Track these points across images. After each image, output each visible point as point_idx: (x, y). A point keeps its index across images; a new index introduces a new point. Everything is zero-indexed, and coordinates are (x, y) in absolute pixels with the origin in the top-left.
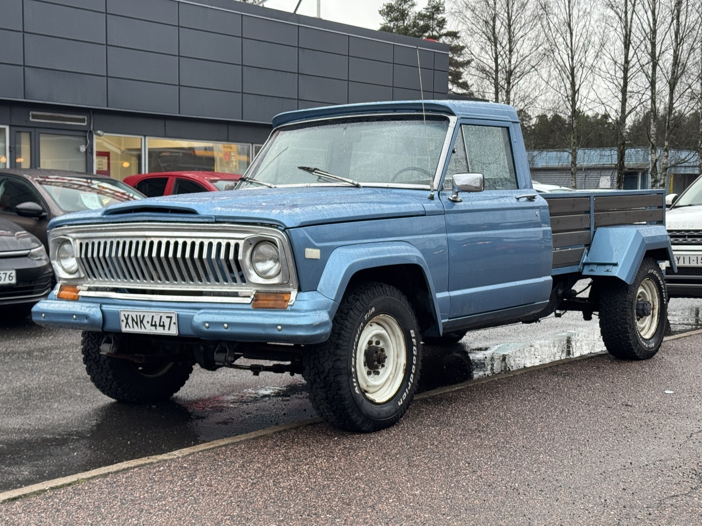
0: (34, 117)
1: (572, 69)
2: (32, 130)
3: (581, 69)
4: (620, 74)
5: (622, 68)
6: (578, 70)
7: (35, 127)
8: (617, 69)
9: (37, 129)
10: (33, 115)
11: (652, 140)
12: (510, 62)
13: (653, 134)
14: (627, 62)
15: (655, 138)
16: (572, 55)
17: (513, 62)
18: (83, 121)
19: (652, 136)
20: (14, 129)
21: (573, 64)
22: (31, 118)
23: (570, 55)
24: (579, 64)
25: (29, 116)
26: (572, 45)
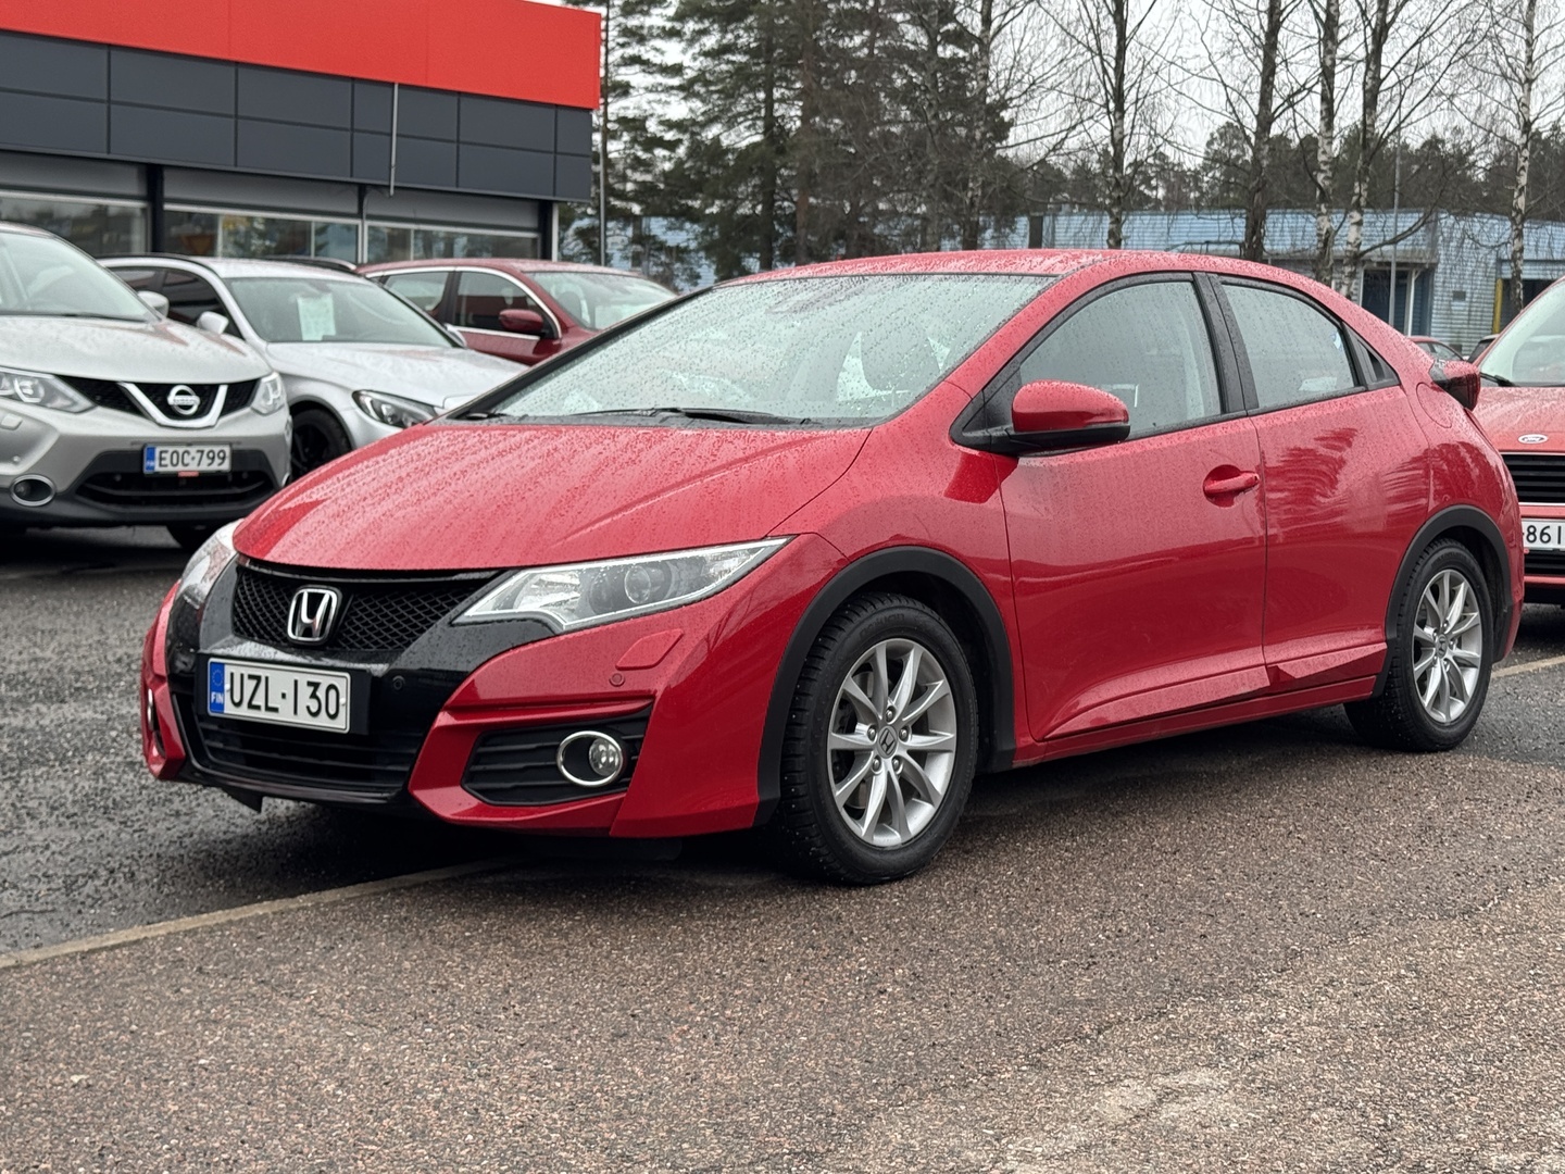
11: (1320, 178)
13: (1325, 163)
15: (1330, 174)
19: (1323, 167)
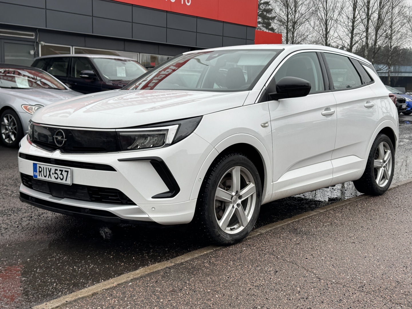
1: (326, 21)
3: (331, 21)
4: (350, 24)
5: (352, 21)
6: (329, 21)
8: (349, 21)
12: (295, 17)
13: (366, 55)
14: (354, 18)
16: (326, 13)
17: (296, 17)
18: (32, 35)
21: (327, 18)
23: (325, 14)
24: (330, 18)
26: (326, 8)
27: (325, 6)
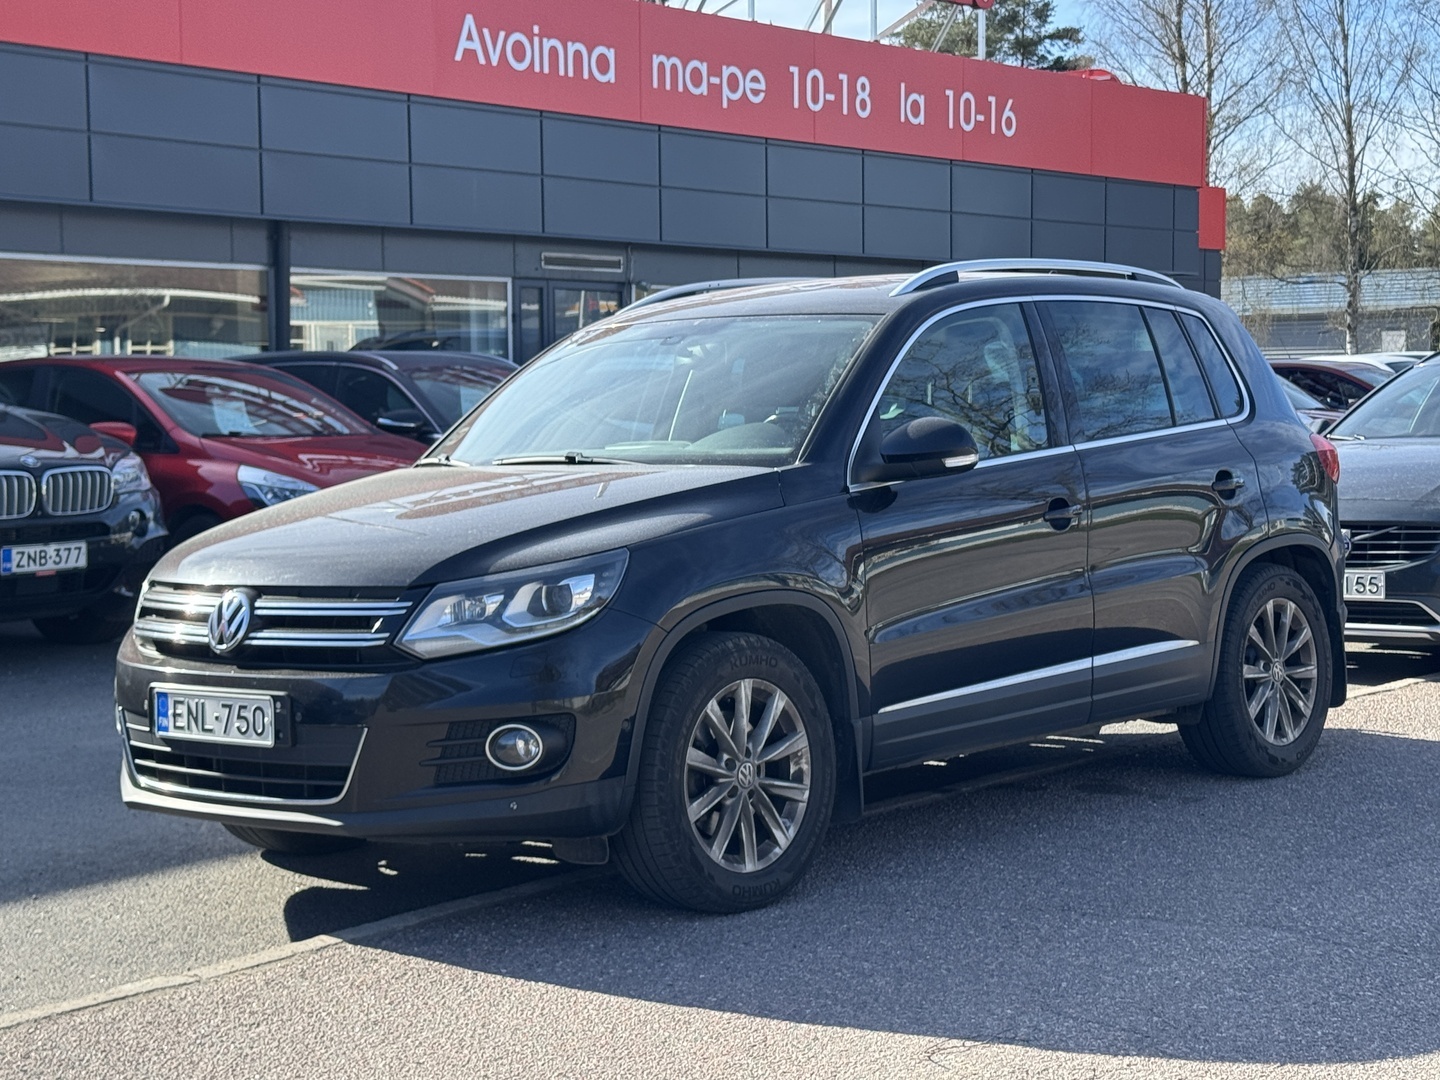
0: (549, 261)
2: (543, 284)
3: (1367, 111)
6: (1361, 112)
7: (547, 280)
9: (551, 283)
10: (545, 258)
16: (1347, 81)
18: (617, 265)
20: (517, 281)
21: (1349, 101)
22: (543, 263)
23: (1342, 82)
24: (1361, 101)
25: (541, 260)
26: (1346, 61)
27: (1339, 52)
